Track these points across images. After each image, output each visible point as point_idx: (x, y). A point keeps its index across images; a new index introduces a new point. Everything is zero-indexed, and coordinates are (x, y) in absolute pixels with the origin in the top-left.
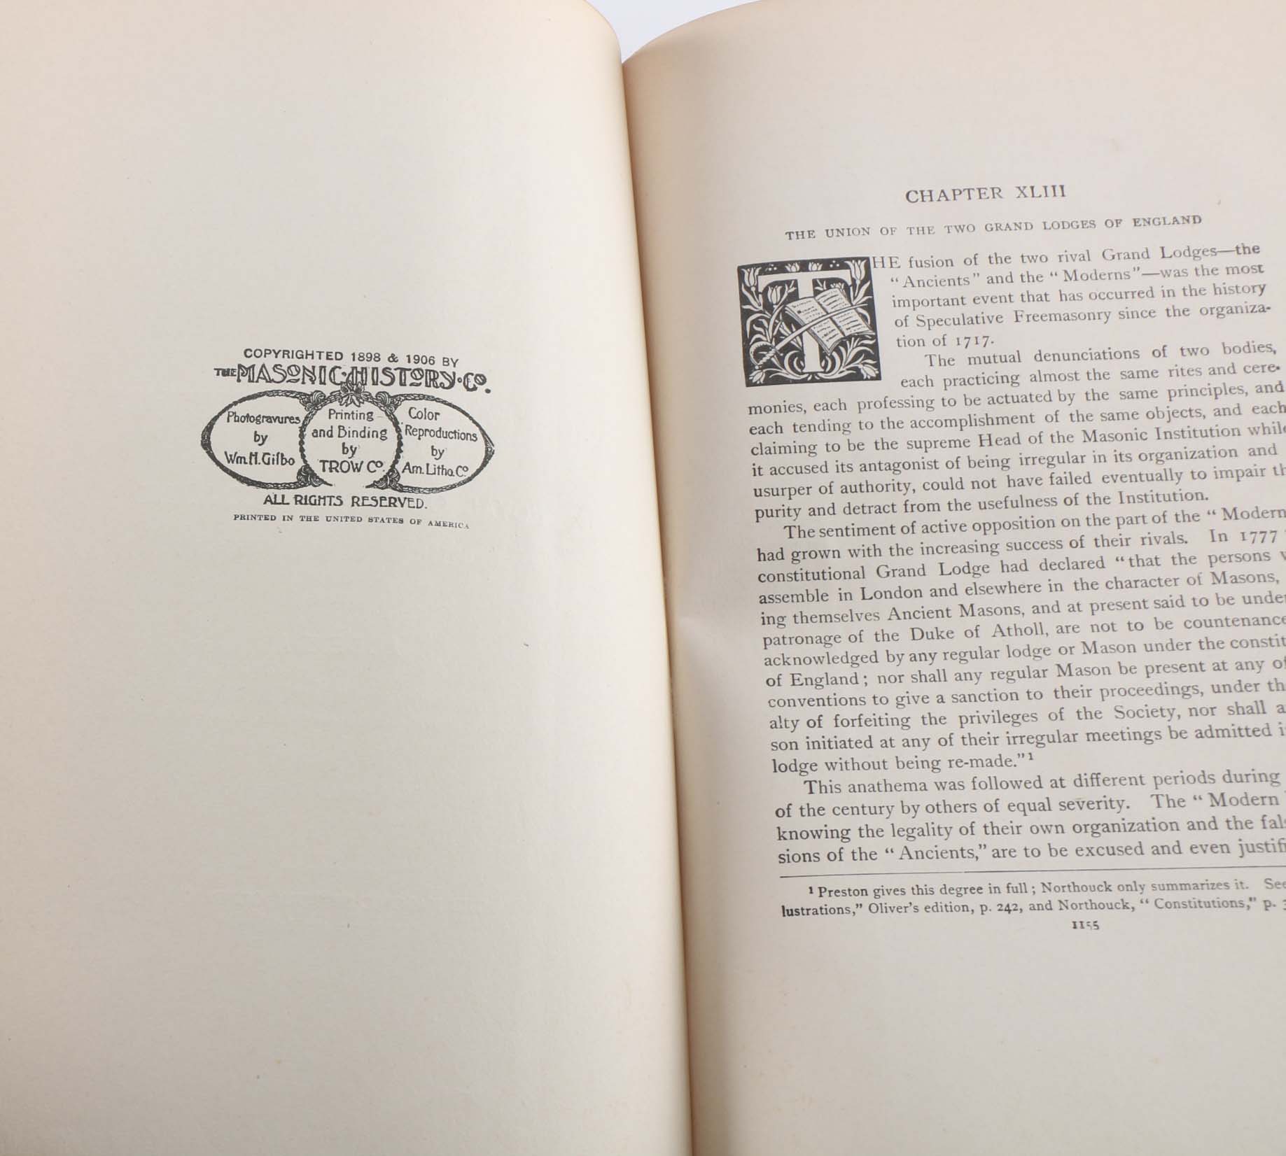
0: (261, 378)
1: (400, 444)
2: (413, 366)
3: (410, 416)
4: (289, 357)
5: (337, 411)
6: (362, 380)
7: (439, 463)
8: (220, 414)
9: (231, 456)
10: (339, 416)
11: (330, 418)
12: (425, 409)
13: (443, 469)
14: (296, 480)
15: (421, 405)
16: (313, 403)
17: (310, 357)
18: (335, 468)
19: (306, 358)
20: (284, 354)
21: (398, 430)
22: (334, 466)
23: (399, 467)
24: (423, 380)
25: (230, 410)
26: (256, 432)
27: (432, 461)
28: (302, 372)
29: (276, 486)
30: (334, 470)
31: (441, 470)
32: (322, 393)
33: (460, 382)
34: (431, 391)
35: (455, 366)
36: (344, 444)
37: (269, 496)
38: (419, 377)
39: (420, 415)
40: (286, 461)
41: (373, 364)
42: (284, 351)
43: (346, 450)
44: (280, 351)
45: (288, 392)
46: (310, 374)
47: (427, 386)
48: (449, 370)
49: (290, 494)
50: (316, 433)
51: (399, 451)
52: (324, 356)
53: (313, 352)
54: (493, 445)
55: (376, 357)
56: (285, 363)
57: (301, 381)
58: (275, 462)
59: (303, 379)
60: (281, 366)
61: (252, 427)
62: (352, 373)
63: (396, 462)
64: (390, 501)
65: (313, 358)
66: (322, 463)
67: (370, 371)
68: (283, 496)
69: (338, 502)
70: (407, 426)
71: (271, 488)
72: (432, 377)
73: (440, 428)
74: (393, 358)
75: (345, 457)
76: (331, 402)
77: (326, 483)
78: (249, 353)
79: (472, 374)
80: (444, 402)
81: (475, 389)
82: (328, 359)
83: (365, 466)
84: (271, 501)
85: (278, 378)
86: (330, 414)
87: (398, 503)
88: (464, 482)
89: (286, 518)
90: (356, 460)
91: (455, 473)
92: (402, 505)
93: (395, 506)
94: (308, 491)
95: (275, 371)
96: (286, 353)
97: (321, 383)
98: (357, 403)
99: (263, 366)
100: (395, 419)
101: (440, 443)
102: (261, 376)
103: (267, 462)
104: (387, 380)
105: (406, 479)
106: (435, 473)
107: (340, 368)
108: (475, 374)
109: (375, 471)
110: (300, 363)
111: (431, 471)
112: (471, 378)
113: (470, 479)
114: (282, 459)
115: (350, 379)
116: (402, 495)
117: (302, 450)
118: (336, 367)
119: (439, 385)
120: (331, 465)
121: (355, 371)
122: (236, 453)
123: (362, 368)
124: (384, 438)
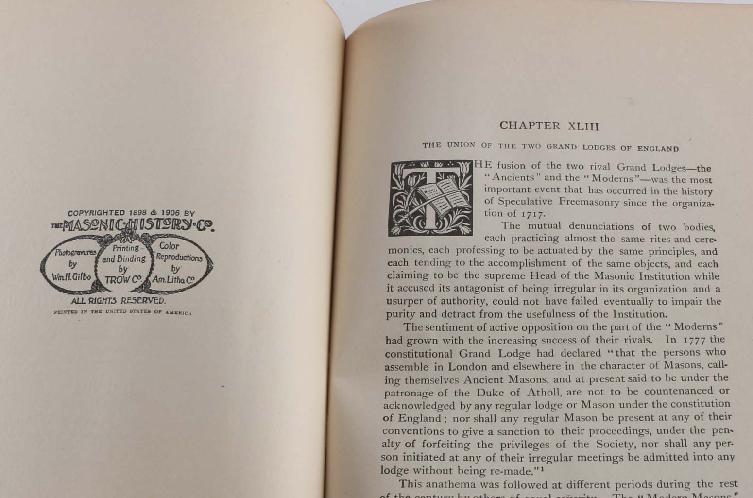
0: (77, 228)
1: (153, 265)
2: (165, 217)
3: (161, 247)
4: (93, 215)
5: (118, 246)
6: (135, 227)
7: (176, 276)
8: (52, 251)
9: (55, 276)
10: (119, 249)
11: (114, 250)
12: (170, 243)
13: (178, 279)
14: (91, 289)
15: (167, 240)
16: (104, 242)
17: (105, 214)
18: (114, 281)
19: (103, 215)
20: (91, 213)
21: (152, 256)
22: (113, 279)
23: (151, 279)
24: (171, 226)
25: (57, 248)
26: (70, 261)
27: (171, 275)
28: (100, 223)
29: (79, 293)
30: (113, 282)
31: (176, 280)
32: (111, 235)
33: (194, 225)
34: (176, 232)
35: (192, 216)
36: (120, 266)
37: (75, 299)
38: (168, 223)
39: (166, 247)
40: (86, 278)
41: (142, 216)
42: (91, 211)
43: (121, 270)
44: (88, 211)
45: (91, 236)
46: (104, 224)
47: (173, 228)
48: (188, 218)
49: (86, 297)
50: (104, 260)
51: (152, 269)
52: (113, 213)
53: (107, 211)
54: (213, 263)
55: (144, 212)
56: (91, 218)
57: (99, 229)
58: (80, 278)
59: (100, 228)
60: (88, 220)
61: (68, 258)
62: (129, 223)
63: (149, 276)
64: (143, 300)
65: (107, 215)
66: (106, 278)
67: (139, 221)
68: (83, 299)
69: (114, 301)
70: (158, 253)
71: (76, 294)
72: (177, 223)
73: (179, 254)
74: (154, 213)
75: (120, 274)
76: (115, 241)
77: (107, 290)
78: (71, 214)
79: (203, 220)
80: (183, 238)
81: (204, 229)
82: (115, 215)
83: (131, 279)
84: (75, 302)
85: (85, 227)
86: (114, 248)
87: (148, 301)
88: (191, 287)
89: (83, 312)
90: (126, 276)
91: (185, 281)
92: (150, 302)
93: (146, 303)
94: (97, 295)
95: (84, 224)
96: (92, 212)
97: (110, 229)
98: (130, 241)
99: (78, 221)
100: (151, 249)
101: (177, 263)
102: (77, 227)
103: (75, 278)
104: (149, 226)
105: (154, 286)
106: (172, 282)
107: (122, 220)
108: (205, 220)
109: (136, 282)
110: (99, 218)
111: (170, 280)
112: (202, 223)
113: (195, 285)
114: (84, 277)
115: (128, 226)
116: (151, 296)
117: (96, 270)
118: (120, 219)
119: (180, 227)
120: (112, 279)
121: (131, 222)
122: (58, 274)
123: (135, 220)
124: (143, 262)
